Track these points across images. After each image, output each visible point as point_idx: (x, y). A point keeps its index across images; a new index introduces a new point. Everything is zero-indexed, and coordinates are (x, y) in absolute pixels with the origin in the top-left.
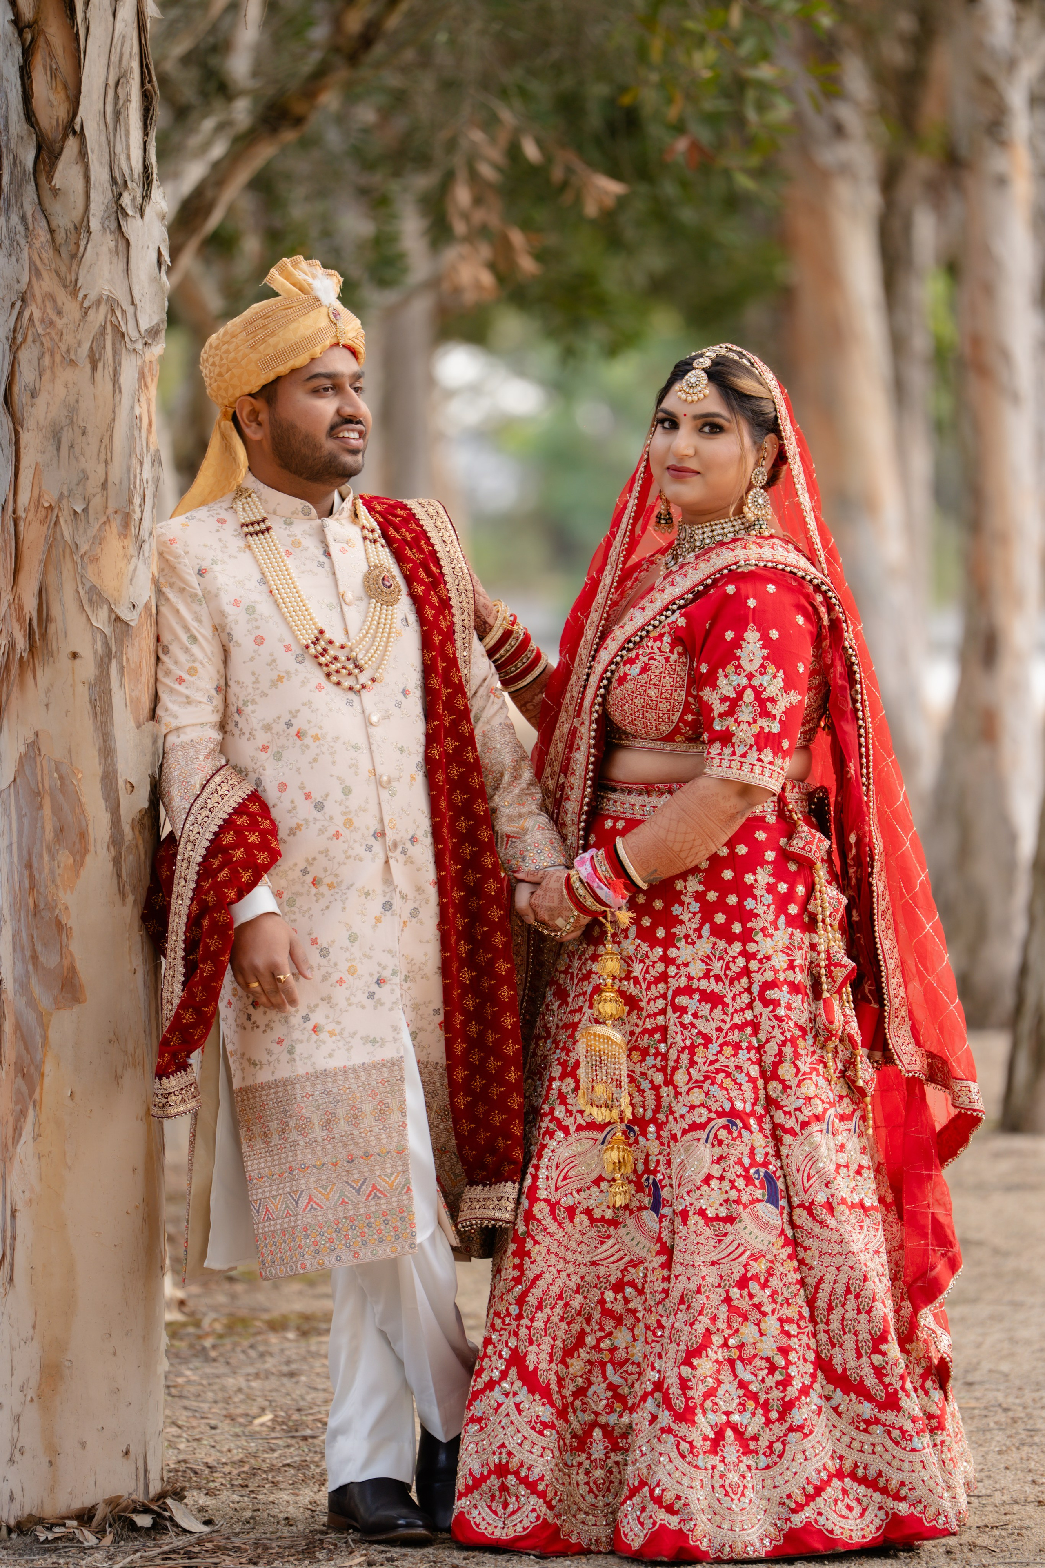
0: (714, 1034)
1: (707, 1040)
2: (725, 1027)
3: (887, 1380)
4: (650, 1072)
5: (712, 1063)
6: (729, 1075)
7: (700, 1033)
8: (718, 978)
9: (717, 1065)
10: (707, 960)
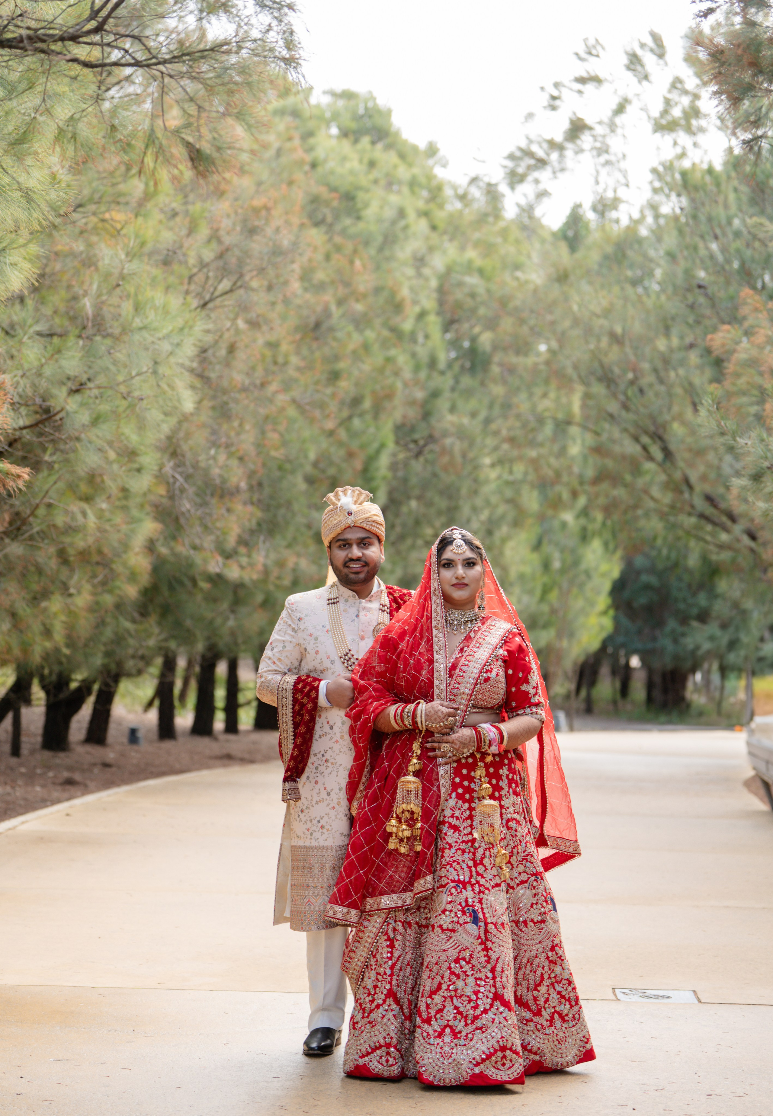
0: (454, 844)
1: (451, 846)
2: (459, 841)
3: (538, 1003)
4: (466, 860)
5: (452, 857)
6: (458, 863)
7: (447, 843)
8: (457, 818)
9: (454, 858)
10: (453, 809)
